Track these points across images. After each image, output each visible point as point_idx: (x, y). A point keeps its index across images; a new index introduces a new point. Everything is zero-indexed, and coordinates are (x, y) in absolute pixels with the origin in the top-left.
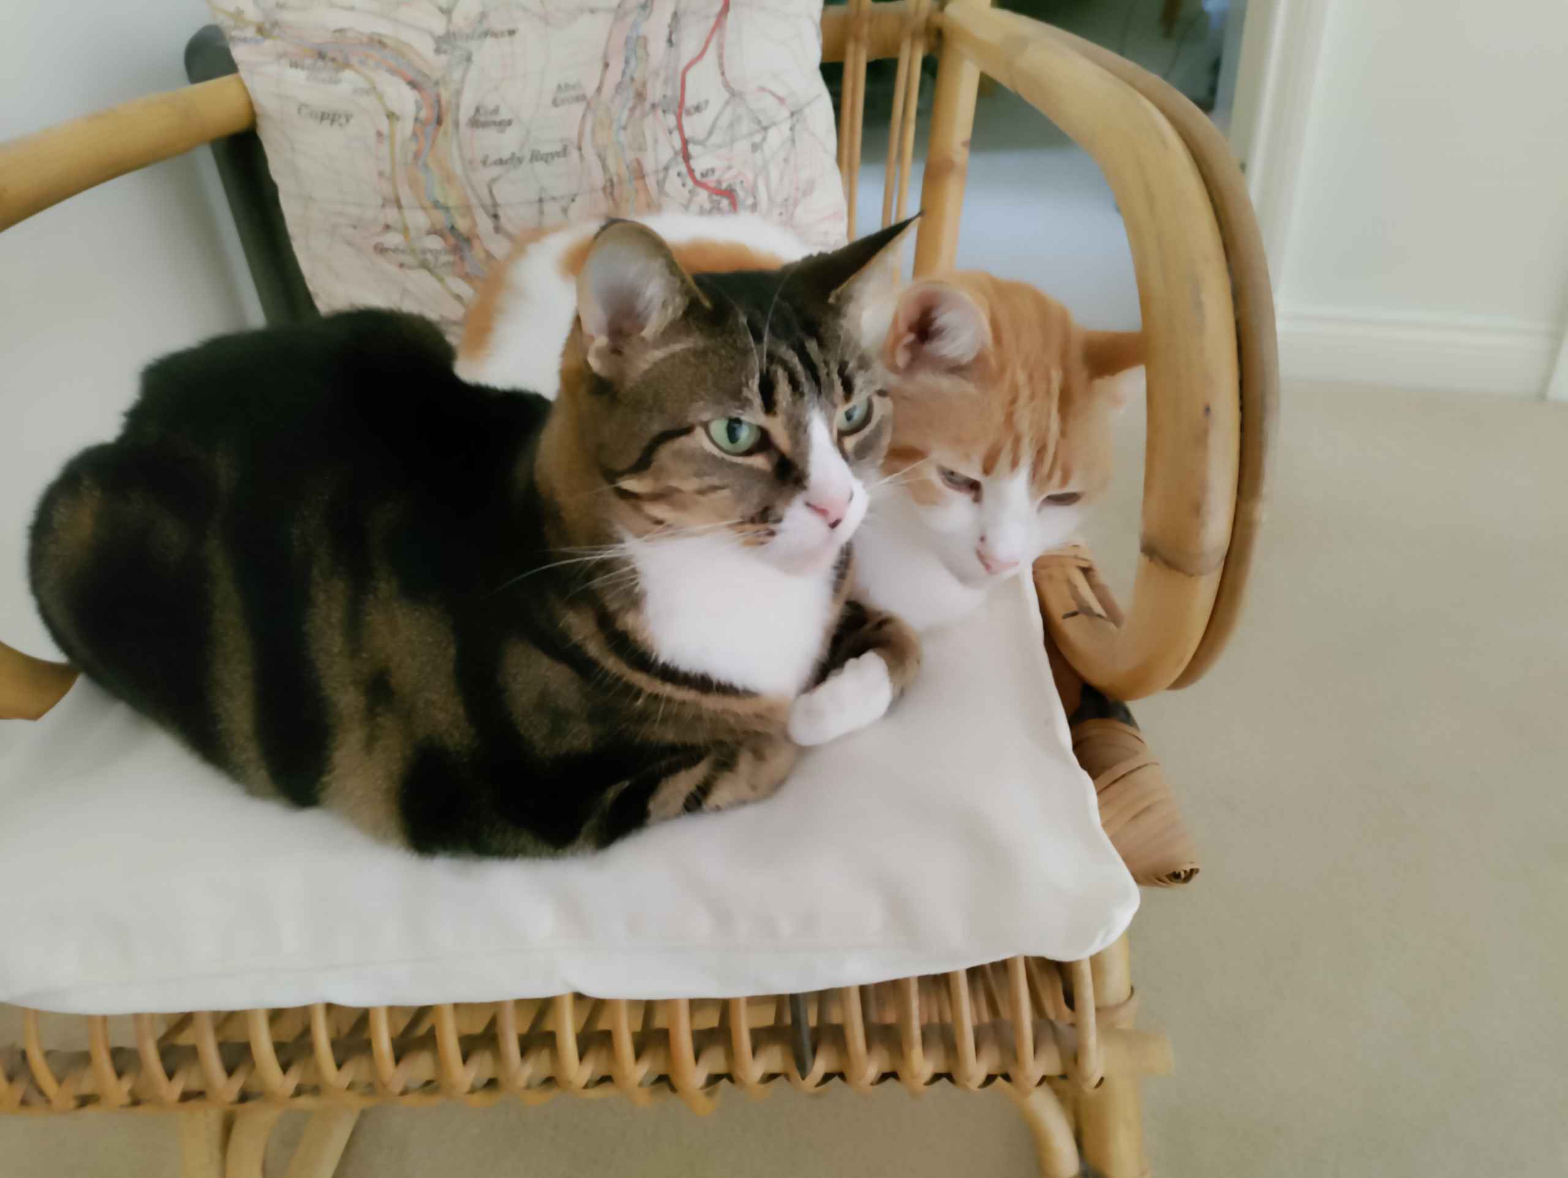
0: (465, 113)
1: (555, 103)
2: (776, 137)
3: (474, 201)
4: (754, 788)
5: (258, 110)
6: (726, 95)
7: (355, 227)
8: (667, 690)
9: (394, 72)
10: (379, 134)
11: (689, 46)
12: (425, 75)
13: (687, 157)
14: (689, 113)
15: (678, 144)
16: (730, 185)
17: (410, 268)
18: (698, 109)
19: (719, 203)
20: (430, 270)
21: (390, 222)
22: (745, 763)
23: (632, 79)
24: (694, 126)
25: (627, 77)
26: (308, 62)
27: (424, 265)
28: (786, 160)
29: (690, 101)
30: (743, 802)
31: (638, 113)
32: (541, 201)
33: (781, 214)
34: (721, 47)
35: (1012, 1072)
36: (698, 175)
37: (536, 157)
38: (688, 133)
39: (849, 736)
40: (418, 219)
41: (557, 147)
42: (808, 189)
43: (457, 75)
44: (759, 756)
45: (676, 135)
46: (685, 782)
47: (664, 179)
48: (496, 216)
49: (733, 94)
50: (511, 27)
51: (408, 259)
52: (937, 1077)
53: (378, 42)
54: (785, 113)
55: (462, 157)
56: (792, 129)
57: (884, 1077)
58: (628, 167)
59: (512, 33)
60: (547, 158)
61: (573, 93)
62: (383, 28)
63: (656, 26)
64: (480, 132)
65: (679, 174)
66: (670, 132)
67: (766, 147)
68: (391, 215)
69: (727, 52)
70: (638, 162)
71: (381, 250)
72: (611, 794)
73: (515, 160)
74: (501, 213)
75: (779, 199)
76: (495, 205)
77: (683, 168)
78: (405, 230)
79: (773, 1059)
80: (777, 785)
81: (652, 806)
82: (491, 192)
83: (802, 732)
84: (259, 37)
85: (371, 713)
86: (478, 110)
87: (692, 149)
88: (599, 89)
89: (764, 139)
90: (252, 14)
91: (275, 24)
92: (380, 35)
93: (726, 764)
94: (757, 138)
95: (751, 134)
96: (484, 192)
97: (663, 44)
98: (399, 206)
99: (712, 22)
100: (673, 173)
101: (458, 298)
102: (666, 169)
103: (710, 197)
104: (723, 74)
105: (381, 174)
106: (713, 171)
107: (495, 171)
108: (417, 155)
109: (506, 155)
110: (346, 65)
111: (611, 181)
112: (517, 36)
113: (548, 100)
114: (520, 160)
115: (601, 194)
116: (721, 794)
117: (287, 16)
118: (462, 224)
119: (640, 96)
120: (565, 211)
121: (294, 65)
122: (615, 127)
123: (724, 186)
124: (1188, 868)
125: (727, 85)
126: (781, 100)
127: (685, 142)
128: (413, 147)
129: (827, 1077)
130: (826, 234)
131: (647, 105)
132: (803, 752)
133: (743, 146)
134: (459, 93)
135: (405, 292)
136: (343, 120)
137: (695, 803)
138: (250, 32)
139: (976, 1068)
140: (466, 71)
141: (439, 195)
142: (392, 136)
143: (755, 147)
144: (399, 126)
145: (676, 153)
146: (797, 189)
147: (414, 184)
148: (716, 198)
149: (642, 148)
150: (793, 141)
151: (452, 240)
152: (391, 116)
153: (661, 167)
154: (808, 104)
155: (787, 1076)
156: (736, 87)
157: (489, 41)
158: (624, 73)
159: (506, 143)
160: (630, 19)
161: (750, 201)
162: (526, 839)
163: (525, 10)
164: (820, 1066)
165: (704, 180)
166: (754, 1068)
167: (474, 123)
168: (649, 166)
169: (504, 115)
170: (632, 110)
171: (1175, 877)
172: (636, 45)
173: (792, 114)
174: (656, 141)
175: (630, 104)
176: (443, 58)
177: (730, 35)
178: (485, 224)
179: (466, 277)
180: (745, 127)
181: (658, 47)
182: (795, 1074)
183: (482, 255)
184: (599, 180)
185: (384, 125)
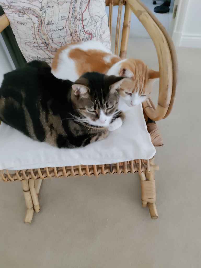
0: (46, 22)
1: (61, 20)
2: (98, 24)
3: (49, 38)
4: (104, 137)
5: (10, 22)
6: (90, 17)
7: (29, 43)
8: (92, 127)
9: (33, 15)
10: (32, 27)
11: (84, 8)
12: (38, 15)
13: (84, 28)
14: (84, 20)
15: (82, 26)
16: (91, 33)
17: (39, 49)
18: (85, 20)
19: (89, 36)
20: (43, 50)
21: (35, 42)
22: (103, 134)
23: (74, 15)
24: (85, 23)
25: (73, 15)
26: (18, 13)
27: (41, 49)
28: (100, 27)
29: (84, 18)
30: (102, 139)
31: (75, 21)
32: (60, 37)
33: (100, 37)
34: (89, 8)
35: (138, 171)
36: (86, 31)
37: (58, 29)
38: (84, 24)
39: (117, 129)
40: (40, 41)
41: (62, 28)
42: (104, 32)
43: (44, 15)
44: (104, 133)
45: (82, 24)
46: (95, 138)
47: (80, 32)
48: (52, 40)
49: (91, 17)
50: (53, 6)
51: (39, 48)
52: (128, 172)
53: (30, 9)
54: (100, 19)
55: (46, 30)
56: (101, 22)
57: (122, 172)
58: (74, 31)
59: (53, 7)
60: (60, 30)
61: (64, 18)
62: (30, 6)
63: (78, 5)
64: (49, 26)
65: (83, 32)
66: (81, 24)
67: (97, 25)
68: (35, 40)
69: (90, 9)
70: (76, 30)
71: (34, 46)
72: (85, 140)
73: (55, 30)
74: (53, 39)
75: (99, 35)
76: (52, 38)
77: (83, 30)
78: (38, 43)
79: (107, 171)
80: (107, 137)
81: (91, 141)
82: (51, 36)
83: (110, 130)
84: (9, 8)
85: (51, 130)
86: (48, 22)
87: (85, 27)
88: (68, 17)
89: (97, 24)
90: (7, 4)
91: (11, 6)
92: (30, 8)
93: (100, 135)
94: (95, 24)
95: (94, 24)
96: (50, 36)
97: (79, 8)
98: (36, 39)
99: (87, 3)
100: (82, 31)
101: (47, 54)
102: (80, 31)
103: (88, 35)
104: (89, 13)
105: (33, 34)
106: (88, 30)
107: (52, 32)
108: (39, 30)
109: (53, 29)
110: (25, 14)
111: (71, 33)
112: (53, 8)
113: (60, 19)
114: (56, 30)
115: (70, 35)
116: (100, 139)
117: (13, 4)
118: (47, 42)
119: (75, 18)
120: (64, 39)
121: (16, 14)
122: (71, 23)
123: (90, 33)
124: (162, 144)
125: (90, 15)
126: (99, 17)
127: (83, 26)
128: (38, 28)
129: (114, 172)
130: (107, 40)
131: (77, 20)
132: (110, 132)
133: (93, 26)
134: (45, 18)
135: (38, 54)
136: (25, 24)
137: (96, 140)
138: (7, 7)
139: (134, 171)
140: (45, 14)
141: (43, 37)
142: (34, 27)
143: (95, 26)
144: (35, 25)
145: (82, 28)
146: (102, 32)
147: (38, 35)
148: (89, 35)
149: (76, 27)
150: (101, 24)
151: (45, 45)
152: (33, 23)
153: (79, 30)
154: (104, 17)
155: (109, 173)
156: (91, 15)
157: (49, 8)
158: (73, 14)
159: (53, 27)
160: (73, 4)
161: (94, 35)
162: (74, 146)
163: (54, 2)
164: (113, 171)
165: (87, 32)
166: (105, 172)
167: (48, 24)
168: (77, 31)
169: (53, 22)
170: (74, 20)
171: (161, 145)
172: (74, 9)
173: (101, 19)
174: (79, 26)
175: (74, 19)
176: (41, 12)
177: (90, 6)
178: (51, 41)
179: (48, 51)
180: (93, 22)
181: (78, 9)
182: (110, 172)
183: (51, 47)
184: (69, 33)
185: (32, 25)
